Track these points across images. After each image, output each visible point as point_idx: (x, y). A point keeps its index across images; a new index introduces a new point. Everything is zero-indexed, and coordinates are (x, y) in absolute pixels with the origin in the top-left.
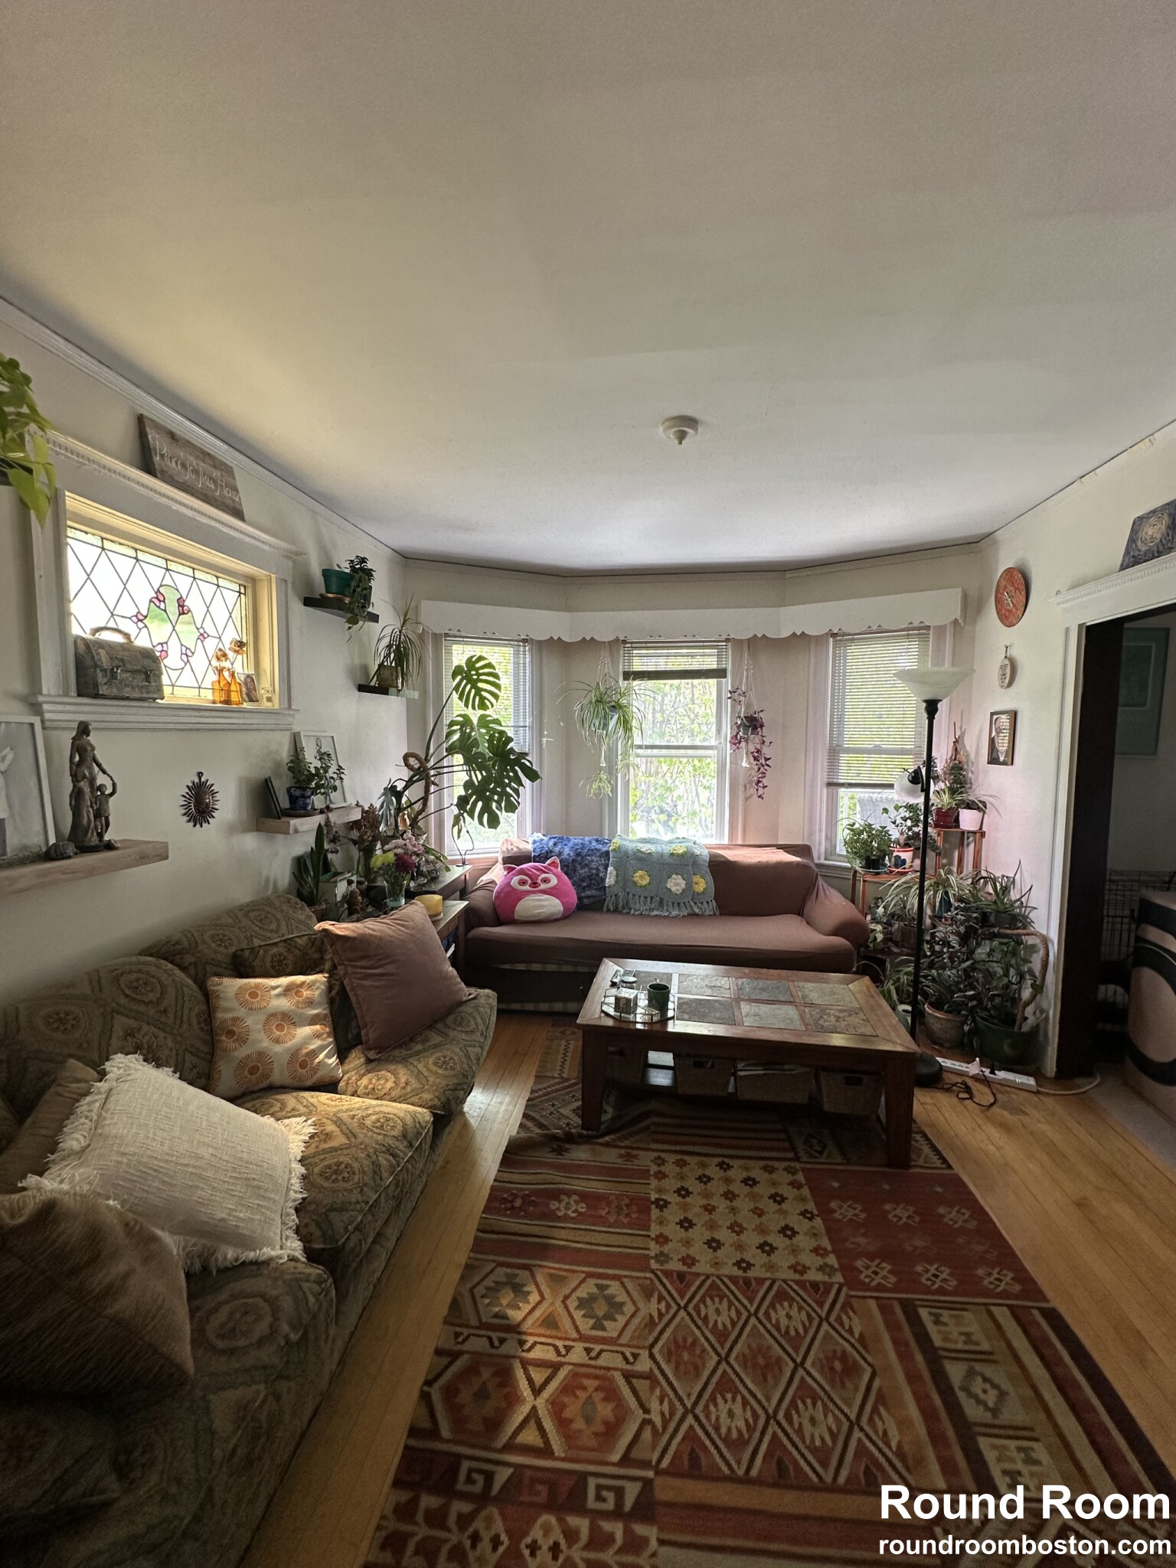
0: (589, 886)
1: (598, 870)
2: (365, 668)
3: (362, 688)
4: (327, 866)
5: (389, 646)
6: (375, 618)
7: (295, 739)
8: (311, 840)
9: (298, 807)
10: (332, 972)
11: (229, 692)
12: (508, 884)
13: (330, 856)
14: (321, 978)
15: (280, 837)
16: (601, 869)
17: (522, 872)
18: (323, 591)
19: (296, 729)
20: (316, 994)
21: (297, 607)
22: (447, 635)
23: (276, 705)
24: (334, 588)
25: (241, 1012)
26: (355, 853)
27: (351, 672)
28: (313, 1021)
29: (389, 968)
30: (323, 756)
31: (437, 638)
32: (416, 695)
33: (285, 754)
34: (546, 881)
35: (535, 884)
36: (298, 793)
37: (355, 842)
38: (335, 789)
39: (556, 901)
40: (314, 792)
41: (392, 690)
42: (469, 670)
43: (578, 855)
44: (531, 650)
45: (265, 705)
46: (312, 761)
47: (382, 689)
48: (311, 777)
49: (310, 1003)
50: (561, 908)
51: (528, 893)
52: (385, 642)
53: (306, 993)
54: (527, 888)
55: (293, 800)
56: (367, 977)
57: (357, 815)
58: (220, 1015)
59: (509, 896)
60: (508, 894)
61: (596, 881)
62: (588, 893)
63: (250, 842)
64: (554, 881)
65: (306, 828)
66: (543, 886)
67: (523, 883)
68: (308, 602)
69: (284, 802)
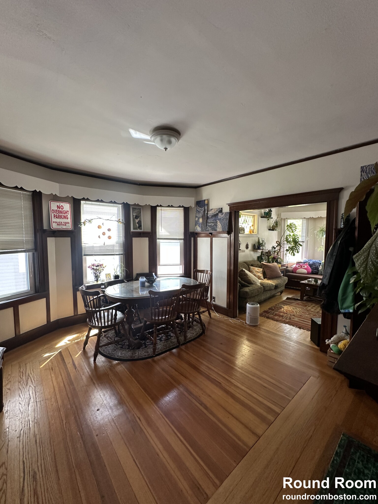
0: (315, 269)
1: (318, 266)
2: (270, 226)
3: (269, 230)
4: (262, 259)
5: (275, 222)
6: (272, 218)
7: (259, 238)
8: (260, 254)
9: (259, 248)
10: (263, 269)
11: (251, 232)
12: (296, 267)
13: (263, 257)
14: (262, 269)
15: (256, 252)
16: (319, 266)
17: (299, 265)
18: (264, 215)
19: (259, 237)
20: (261, 271)
21: (260, 218)
22: (287, 218)
23: (256, 233)
24: (265, 215)
25: (253, 270)
26: (267, 257)
27: (268, 228)
28: (261, 273)
29: (271, 269)
30: (263, 241)
31: (284, 219)
32: (279, 230)
33: (257, 241)
34: (304, 267)
35: (301, 267)
36: (259, 246)
37: (267, 255)
38: (264, 246)
39: (306, 270)
40: (261, 246)
41: (274, 230)
42: (290, 225)
43: (314, 263)
44: (306, 220)
45: (255, 233)
46: (261, 242)
47: (273, 230)
48: (261, 244)
49: (260, 271)
50: (307, 272)
51: (300, 268)
52: (274, 222)
53: (260, 270)
54: (300, 267)
55: (258, 247)
56: (268, 270)
57: (267, 251)
58: (251, 270)
59: (296, 269)
60: (295, 268)
61: (317, 269)
62: (315, 271)
63: (252, 253)
64: (306, 267)
65: (260, 251)
66: (303, 268)
67: (299, 267)
68: (262, 217)
69: (257, 248)
